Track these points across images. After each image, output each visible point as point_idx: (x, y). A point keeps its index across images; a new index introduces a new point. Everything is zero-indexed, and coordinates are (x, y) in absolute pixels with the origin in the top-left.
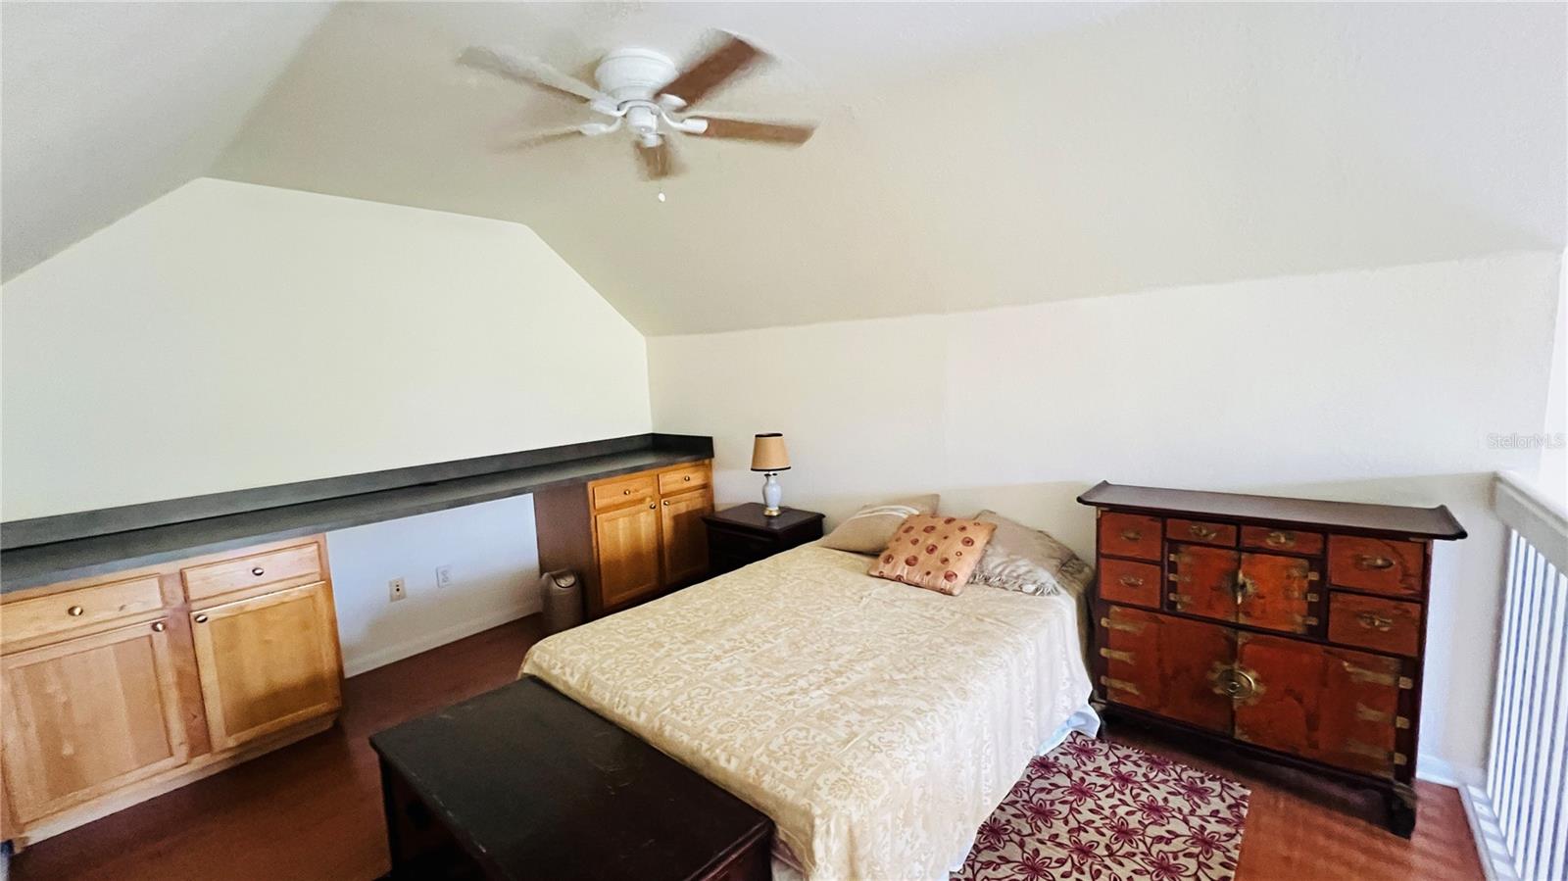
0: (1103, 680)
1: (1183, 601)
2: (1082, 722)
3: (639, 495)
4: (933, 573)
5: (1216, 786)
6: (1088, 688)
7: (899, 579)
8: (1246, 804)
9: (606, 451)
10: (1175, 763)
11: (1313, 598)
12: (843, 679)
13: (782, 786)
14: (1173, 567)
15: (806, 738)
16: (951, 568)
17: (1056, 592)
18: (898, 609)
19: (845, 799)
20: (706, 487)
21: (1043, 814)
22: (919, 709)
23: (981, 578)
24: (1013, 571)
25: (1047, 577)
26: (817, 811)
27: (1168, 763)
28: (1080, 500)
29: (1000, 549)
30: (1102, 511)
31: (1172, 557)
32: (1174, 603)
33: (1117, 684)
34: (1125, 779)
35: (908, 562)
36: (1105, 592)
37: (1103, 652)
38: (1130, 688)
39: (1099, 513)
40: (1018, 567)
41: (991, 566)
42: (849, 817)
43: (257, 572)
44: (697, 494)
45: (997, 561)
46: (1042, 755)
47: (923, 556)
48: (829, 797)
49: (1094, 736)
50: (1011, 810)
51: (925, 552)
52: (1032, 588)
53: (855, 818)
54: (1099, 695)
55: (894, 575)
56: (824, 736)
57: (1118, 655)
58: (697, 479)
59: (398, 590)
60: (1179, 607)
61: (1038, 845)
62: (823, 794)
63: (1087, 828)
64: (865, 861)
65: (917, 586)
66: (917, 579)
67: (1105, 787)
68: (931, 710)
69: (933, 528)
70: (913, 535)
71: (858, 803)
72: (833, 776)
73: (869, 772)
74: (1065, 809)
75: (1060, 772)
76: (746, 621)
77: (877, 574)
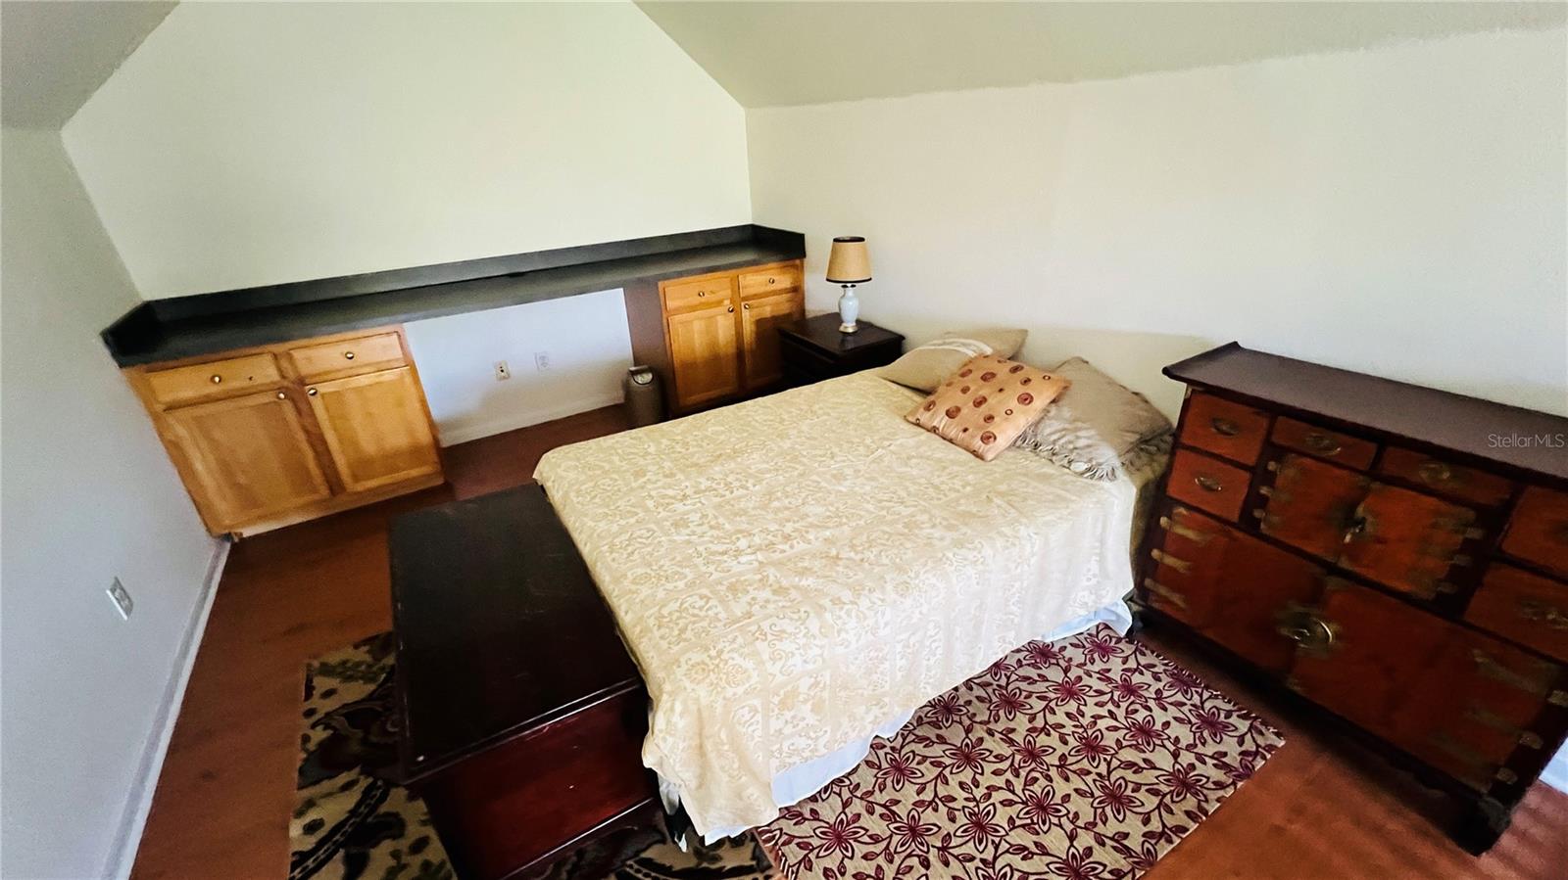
0: (1148, 582)
1: (1270, 522)
2: (1114, 618)
3: (713, 298)
4: (970, 430)
5: (1243, 726)
6: (1129, 585)
7: (934, 430)
8: (1269, 756)
9: (698, 243)
10: (1207, 688)
11: (1461, 560)
12: (786, 547)
13: (651, 654)
14: (1270, 479)
15: (701, 608)
16: (992, 428)
17: (1112, 475)
18: (909, 469)
19: (698, 684)
20: (797, 290)
21: (1011, 704)
22: (839, 599)
23: (1029, 442)
24: (1070, 442)
25: (1108, 457)
26: (667, 687)
27: (1197, 686)
28: (1166, 371)
29: (1066, 413)
30: (1193, 391)
31: (1272, 466)
32: (1258, 521)
33: (1163, 591)
34: (1129, 689)
35: (948, 414)
36: (1173, 490)
37: (1155, 553)
38: (1176, 598)
39: (1190, 390)
40: (1078, 438)
41: (1048, 431)
42: (697, 699)
43: (350, 356)
44: (785, 296)
45: (1056, 425)
46: (1048, 641)
47: (967, 410)
48: (683, 678)
49: (1123, 634)
50: (979, 692)
51: (971, 404)
52: (1083, 467)
53: (704, 701)
54: (1140, 597)
55: (930, 425)
56: (720, 609)
57: (1170, 561)
58: (784, 281)
59: (502, 371)
60: (1262, 526)
61: (985, 735)
62: (679, 672)
63: (1052, 731)
64: (711, 740)
65: (951, 441)
66: (952, 434)
67: (1100, 693)
68: (852, 603)
69: (993, 375)
70: (967, 381)
71: (711, 688)
72: (696, 657)
73: (739, 660)
74: (1039, 705)
75: (1058, 664)
76: (739, 460)
77: (914, 420)
